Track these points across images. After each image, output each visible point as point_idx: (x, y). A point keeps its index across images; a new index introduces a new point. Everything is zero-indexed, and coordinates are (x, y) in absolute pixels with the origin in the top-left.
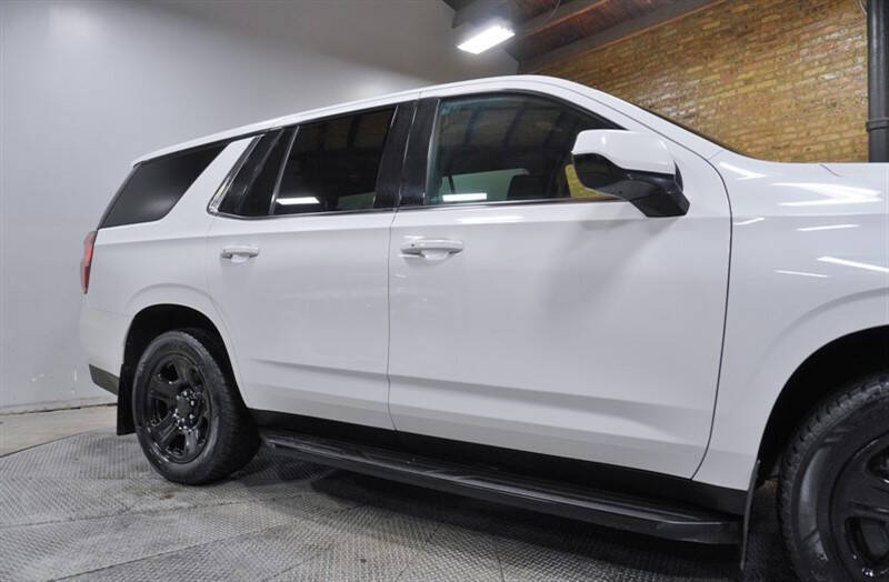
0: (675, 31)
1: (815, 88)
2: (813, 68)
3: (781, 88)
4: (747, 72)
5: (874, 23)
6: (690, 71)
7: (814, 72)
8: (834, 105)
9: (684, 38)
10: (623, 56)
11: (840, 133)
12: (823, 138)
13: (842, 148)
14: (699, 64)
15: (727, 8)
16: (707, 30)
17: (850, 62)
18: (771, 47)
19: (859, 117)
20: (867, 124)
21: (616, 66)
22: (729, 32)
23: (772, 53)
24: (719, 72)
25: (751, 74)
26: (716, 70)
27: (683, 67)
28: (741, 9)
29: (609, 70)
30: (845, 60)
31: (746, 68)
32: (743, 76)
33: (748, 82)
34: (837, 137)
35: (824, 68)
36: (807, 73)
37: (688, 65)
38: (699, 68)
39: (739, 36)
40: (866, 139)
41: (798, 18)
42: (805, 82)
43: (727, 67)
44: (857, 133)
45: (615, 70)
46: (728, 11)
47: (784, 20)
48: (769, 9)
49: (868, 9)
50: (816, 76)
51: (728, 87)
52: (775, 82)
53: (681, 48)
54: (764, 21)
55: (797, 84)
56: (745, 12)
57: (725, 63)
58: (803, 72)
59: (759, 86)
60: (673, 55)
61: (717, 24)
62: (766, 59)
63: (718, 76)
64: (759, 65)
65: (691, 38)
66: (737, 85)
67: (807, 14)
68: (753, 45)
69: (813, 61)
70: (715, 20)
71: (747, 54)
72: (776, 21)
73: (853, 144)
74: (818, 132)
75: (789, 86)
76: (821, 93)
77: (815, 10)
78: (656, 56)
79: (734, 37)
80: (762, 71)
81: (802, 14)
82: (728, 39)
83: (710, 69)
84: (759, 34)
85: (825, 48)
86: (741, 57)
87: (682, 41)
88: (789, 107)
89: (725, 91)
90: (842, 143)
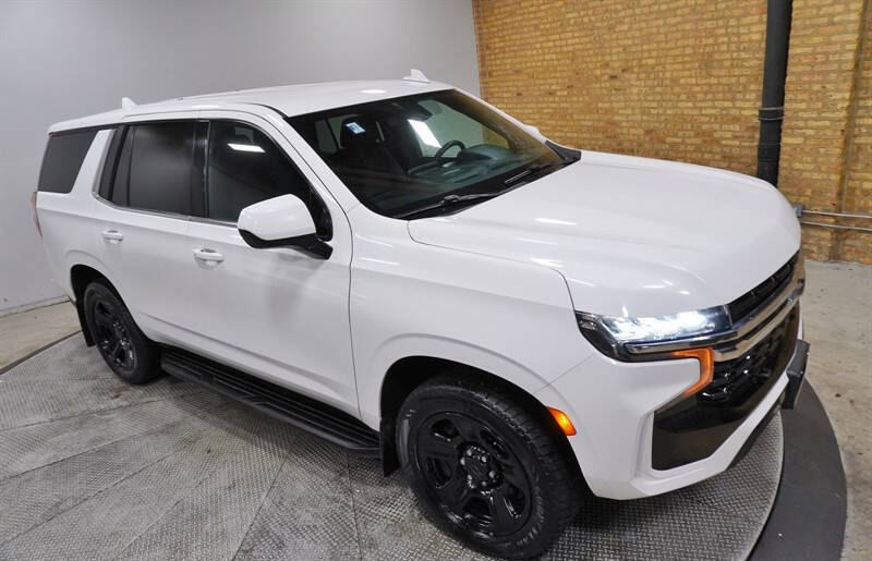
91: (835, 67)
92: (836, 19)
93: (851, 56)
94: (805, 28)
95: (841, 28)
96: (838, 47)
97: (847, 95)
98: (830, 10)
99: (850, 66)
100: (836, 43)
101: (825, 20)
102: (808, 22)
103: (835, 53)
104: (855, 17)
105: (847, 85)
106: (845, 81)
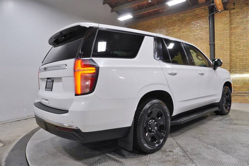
0: (166, 19)
1: (198, 35)
2: (198, 30)
3: (191, 34)
4: (183, 30)
5: (211, 23)
6: (170, 28)
7: (198, 31)
8: (202, 39)
9: (168, 20)
10: (153, 23)
11: (203, 45)
12: (200, 46)
13: (204, 48)
14: (172, 27)
15: (179, 15)
16: (174, 19)
17: (205, 30)
18: (189, 25)
19: (207, 42)
20: (210, 44)
21: (152, 25)
22: (179, 20)
23: (188, 26)
24: (177, 29)
25: (184, 30)
26: (176, 29)
27: (168, 27)
28: (182, 15)
29: (149, 26)
30: (204, 29)
31: (183, 29)
32: (182, 31)
33: (183, 32)
34: (203, 46)
35: (200, 31)
36: (196, 31)
37: (169, 27)
38: (172, 28)
39: (182, 21)
40: (209, 46)
41: (194, 19)
42: (196, 33)
43: (179, 28)
44: (207, 45)
45: (151, 26)
46: (178, 16)
47: (191, 19)
48: (188, 16)
49: (209, 19)
50: (198, 32)
51: (179, 33)
52: (189, 33)
53: (168, 23)
54: (187, 19)
55: (194, 34)
56: (183, 16)
57: (178, 27)
58: (195, 31)
59: (186, 33)
60: (166, 24)
61: (176, 18)
62: (187, 27)
63: (176, 30)
64: (186, 28)
65: (170, 21)
66: (181, 32)
67: (196, 18)
68: (184, 24)
69: (198, 29)
70: (176, 17)
71: (183, 26)
72: (189, 19)
73: (206, 47)
74: (199, 44)
75: (193, 34)
76: (199, 36)
77: (198, 18)
78: (161, 24)
79: (180, 22)
80: (187, 30)
81: (195, 18)
82: (179, 22)
83: (175, 28)
84: (186, 21)
85: (200, 26)
86: (182, 26)
87: (168, 21)
88: (193, 38)
89: (178, 34)
90: (204, 47)
91: (226, 63)
92: (225, 54)
93: (229, 60)
94: (219, 55)
95: (226, 55)
96: (226, 59)
97: (229, 68)
98: (223, 52)
99: (229, 62)
100: (225, 58)
101: (222, 54)
102: (219, 54)
103: (226, 60)
104: (228, 53)
105: (229, 66)
106: (228, 65)
